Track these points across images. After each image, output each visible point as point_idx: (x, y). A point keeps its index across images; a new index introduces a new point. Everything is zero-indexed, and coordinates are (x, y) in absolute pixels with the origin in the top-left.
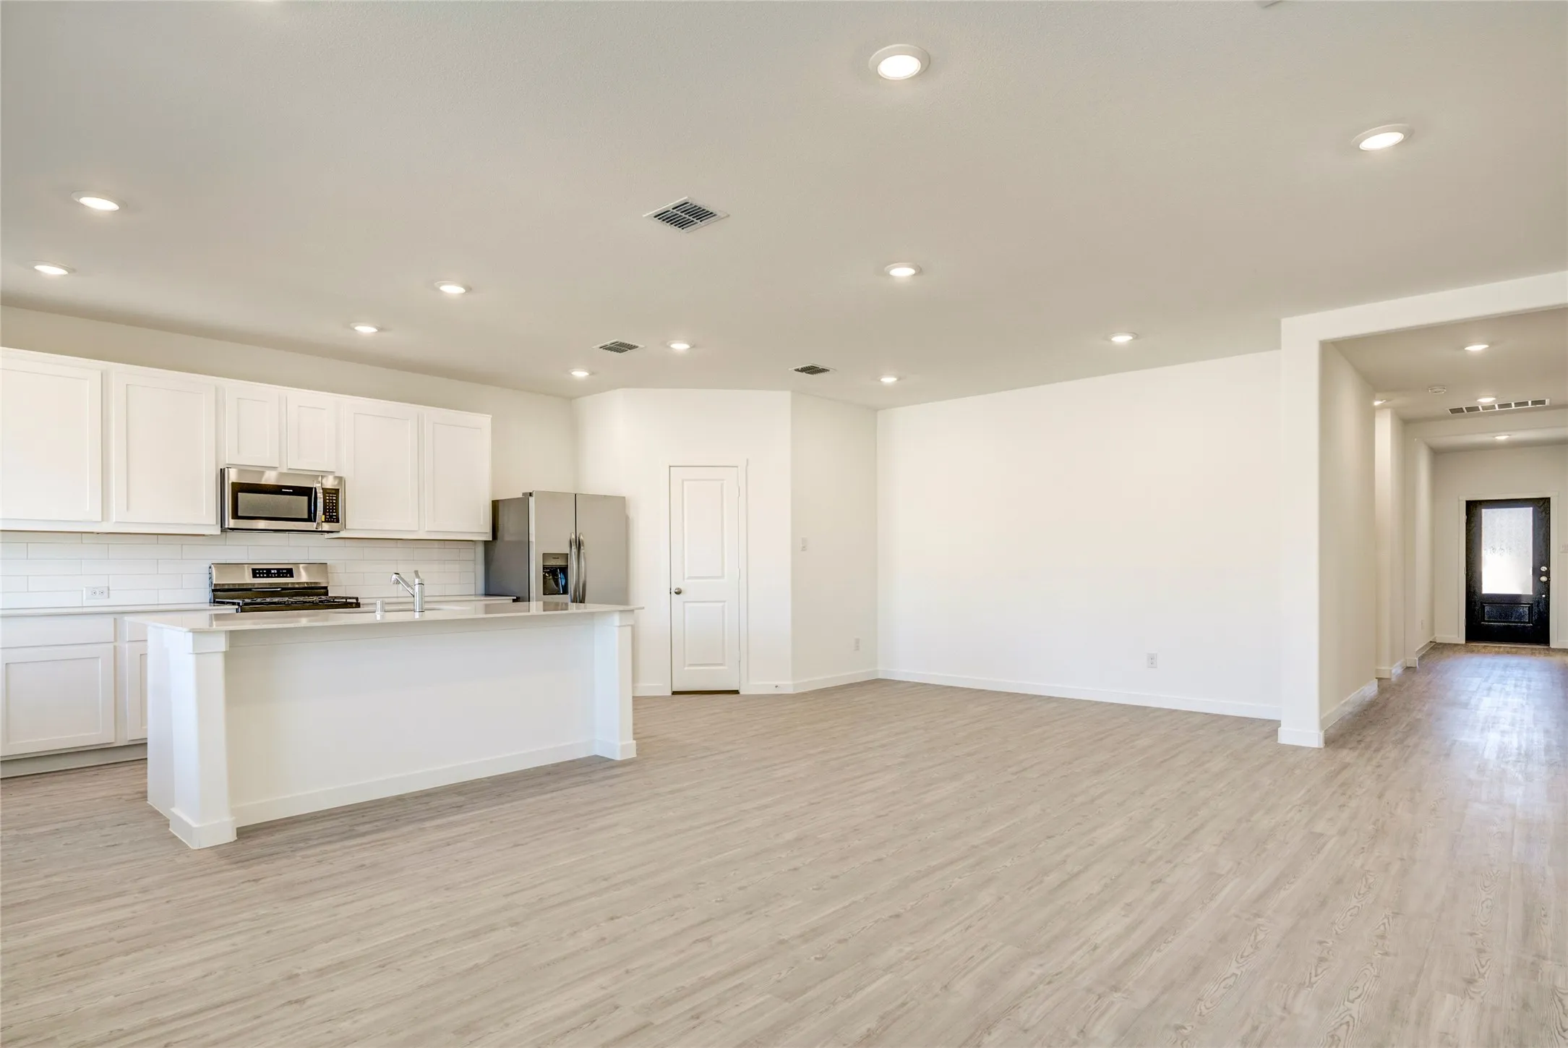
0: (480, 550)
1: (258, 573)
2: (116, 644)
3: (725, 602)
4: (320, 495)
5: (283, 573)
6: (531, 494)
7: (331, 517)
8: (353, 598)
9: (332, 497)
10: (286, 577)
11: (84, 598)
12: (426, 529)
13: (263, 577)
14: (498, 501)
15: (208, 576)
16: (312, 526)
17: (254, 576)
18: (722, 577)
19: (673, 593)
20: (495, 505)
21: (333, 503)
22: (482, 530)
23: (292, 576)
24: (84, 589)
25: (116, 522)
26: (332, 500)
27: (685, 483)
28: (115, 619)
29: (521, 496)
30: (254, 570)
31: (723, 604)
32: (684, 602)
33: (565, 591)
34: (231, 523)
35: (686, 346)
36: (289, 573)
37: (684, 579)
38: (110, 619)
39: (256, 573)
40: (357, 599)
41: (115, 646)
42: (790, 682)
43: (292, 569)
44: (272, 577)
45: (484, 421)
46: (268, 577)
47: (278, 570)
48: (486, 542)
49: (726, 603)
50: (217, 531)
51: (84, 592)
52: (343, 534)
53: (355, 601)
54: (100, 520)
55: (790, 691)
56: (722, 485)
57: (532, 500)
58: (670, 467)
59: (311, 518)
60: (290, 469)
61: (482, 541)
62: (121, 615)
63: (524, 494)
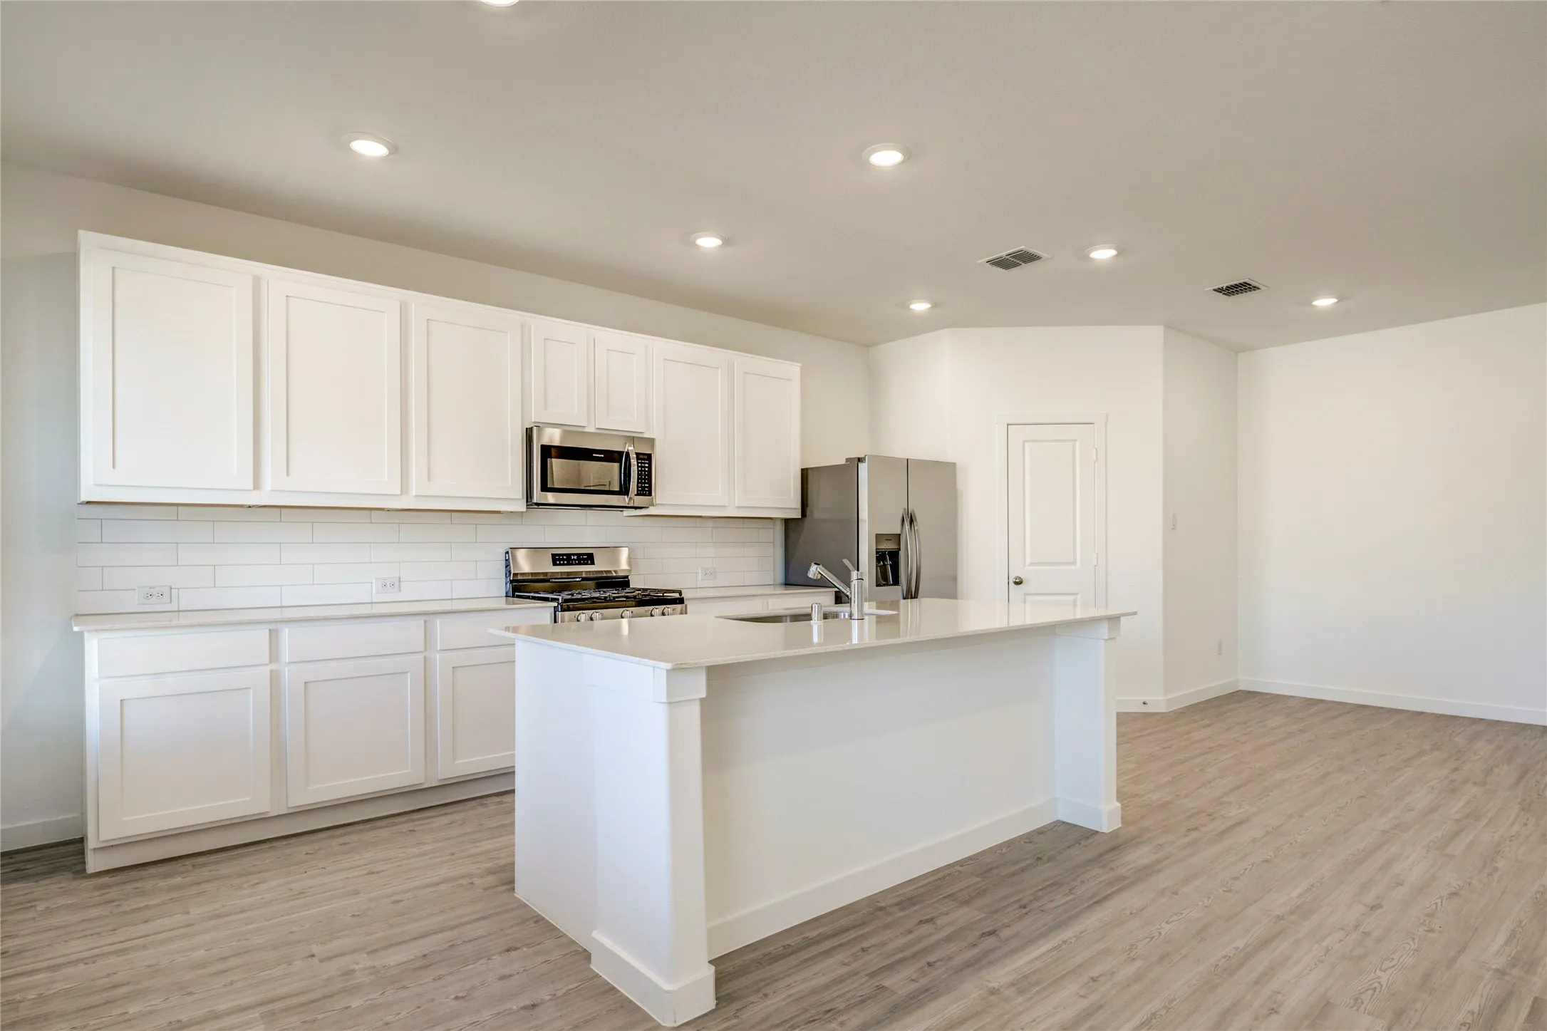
0: (779, 530)
1: (558, 560)
2: (426, 654)
3: (1077, 594)
4: (634, 462)
5: (584, 559)
6: (860, 460)
7: (643, 488)
8: (674, 591)
9: (645, 463)
10: (587, 564)
11: (374, 591)
12: (736, 505)
13: (564, 564)
14: (807, 469)
15: (504, 563)
16: (623, 500)
17: (555, 564)
18: (1074, 563)
19: (1011, 583)
20: (805, 473)
21: (645, 471)
22: (789, 504)
23: (593, 563)
24: (374, 580)
25: (416, 496)
26: (645, 467)
27: (1026, 444)
28: (425, 622)
29: (843, 462)
30: (554, 556)
31: (1074, 597)
32: (1025, 594)
33: (896, 582)
34: (538, 496)
35: (1112, 253)
36: (589, 559)
37: (1025, 566)
38: (420, 622)
39: (557, 559)
40: (680, 593)
41: (425, 658)
42: (1161, 698)
43: (592, 554)
44: (572, 564)
45: (793, 369)
46: (568, 564)
47: (578, 555)
48: (787, 522)
49: (1078, 596)
50: (521, 506)
51: (374, 584)
52: (652, 511)
53: (677, 595)
54: (399, 493)
55: (1162, 709)
56: (1074, 447)
57: (863, 468)
58: (1008, 425)
59: (624, 491)
60: (598, 429)
61: (782, 519)
62: (431, 616)
63: (847, 460)
